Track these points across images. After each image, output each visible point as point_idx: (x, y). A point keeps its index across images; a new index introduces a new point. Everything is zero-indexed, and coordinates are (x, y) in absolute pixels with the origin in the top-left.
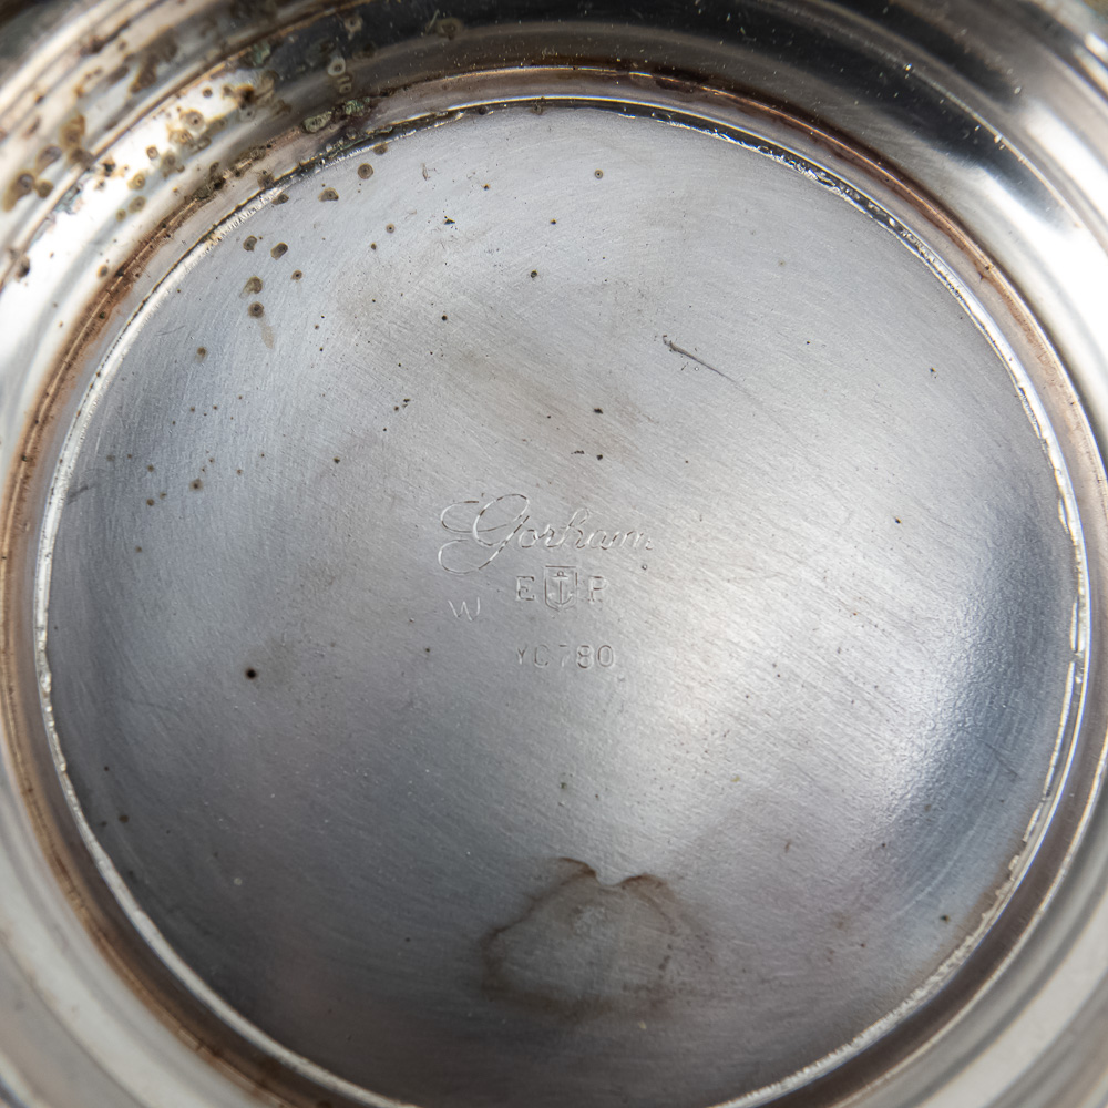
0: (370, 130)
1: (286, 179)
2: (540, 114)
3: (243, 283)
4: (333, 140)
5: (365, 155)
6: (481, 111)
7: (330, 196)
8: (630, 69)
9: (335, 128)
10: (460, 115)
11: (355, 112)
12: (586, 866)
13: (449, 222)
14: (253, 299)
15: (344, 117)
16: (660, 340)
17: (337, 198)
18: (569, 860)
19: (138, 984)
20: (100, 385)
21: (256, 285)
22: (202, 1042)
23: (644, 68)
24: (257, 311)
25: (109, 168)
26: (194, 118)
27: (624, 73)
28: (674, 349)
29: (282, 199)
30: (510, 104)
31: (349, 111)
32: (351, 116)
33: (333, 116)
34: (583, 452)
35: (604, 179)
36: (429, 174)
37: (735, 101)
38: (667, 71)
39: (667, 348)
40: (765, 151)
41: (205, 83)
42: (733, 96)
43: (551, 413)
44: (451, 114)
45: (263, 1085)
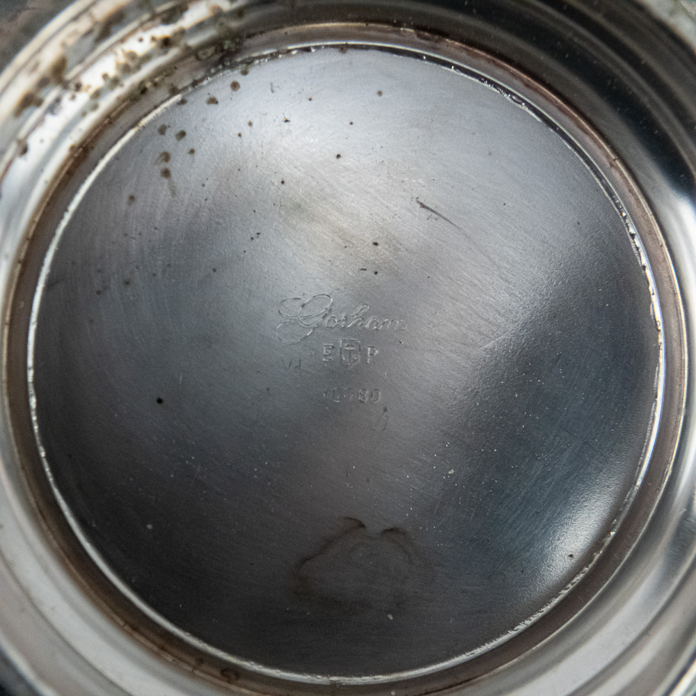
0: (239, 60)
1: (185, 89)
2: (344, 52)
3: (157, 155)
4: (216, 65)
5: (235, 75)
6: (308, 50)
7: (213, 101)
8: (401, 26)
9: (217, 57)
10: (294, 52)
11: (229, 48)
12: (360, 522)
13: (287, 121)
14: (164, 165)
15: (222, 50)
16: (414, 200)
17: (217, 103)
18: (351, 519)
19: (88, 587)
20: (67, 217)
21: (166, 157)
22: (126, 622)
23: (410, 27)
24: (166, 173)
25: (78, 87)
26: (132, 56)
27: (396, 29)
28: (423, 206)
29: (183, 102)
30: (326, 46)
31: (226, 47)
32: (227, 50)
33: (216, 50)
34: (365, 270)
35: (383, 96)
36: (274, 89)
37: (465, 49)
38: (425, 29)
39: (418, 205)
40: (483, 82)
41: (140, 34)
42: (464, 46)
43: (347, 244)
44: (289, 51)
45: (162, 648)
